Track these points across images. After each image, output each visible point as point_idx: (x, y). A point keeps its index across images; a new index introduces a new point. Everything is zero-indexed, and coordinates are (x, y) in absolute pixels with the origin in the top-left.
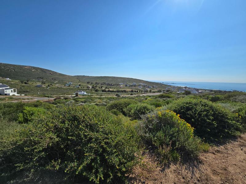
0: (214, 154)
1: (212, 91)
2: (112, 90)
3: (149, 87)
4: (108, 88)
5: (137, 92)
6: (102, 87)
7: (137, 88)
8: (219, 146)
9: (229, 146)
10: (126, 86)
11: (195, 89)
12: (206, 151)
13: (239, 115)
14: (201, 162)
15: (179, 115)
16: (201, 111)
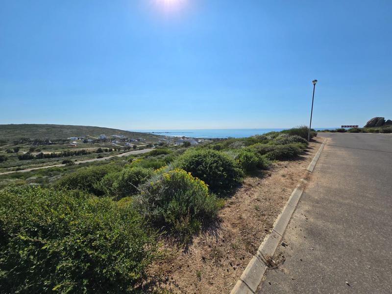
0: (229, 207)
1: (211, 139)
2: (50, 153)
3: (131, 141)
4: (39, 151)
7: (109, 143)
8: (231, 197)
9: (238, 194)
10: (85, 142)
11: (194, 138)
12: (223, 207)
13: (240, 161)
14: (221, 221)
15: (190, 173)
16: (212, 164)
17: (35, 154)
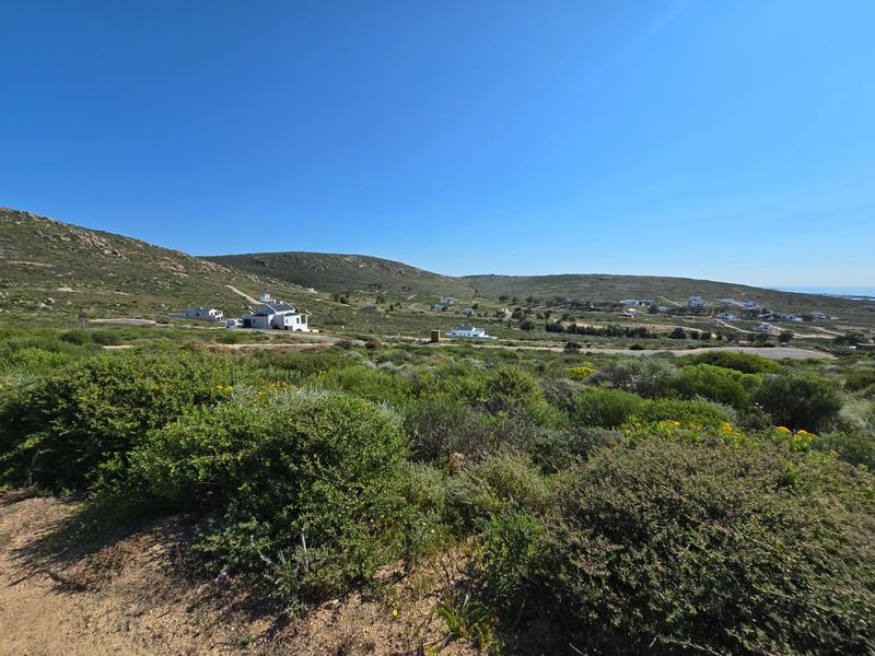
2: (586, 326)
4: (572, 320)
5: (706, 337)
6: (547, 315)
10: (653, 311)
17: (566, 324)
